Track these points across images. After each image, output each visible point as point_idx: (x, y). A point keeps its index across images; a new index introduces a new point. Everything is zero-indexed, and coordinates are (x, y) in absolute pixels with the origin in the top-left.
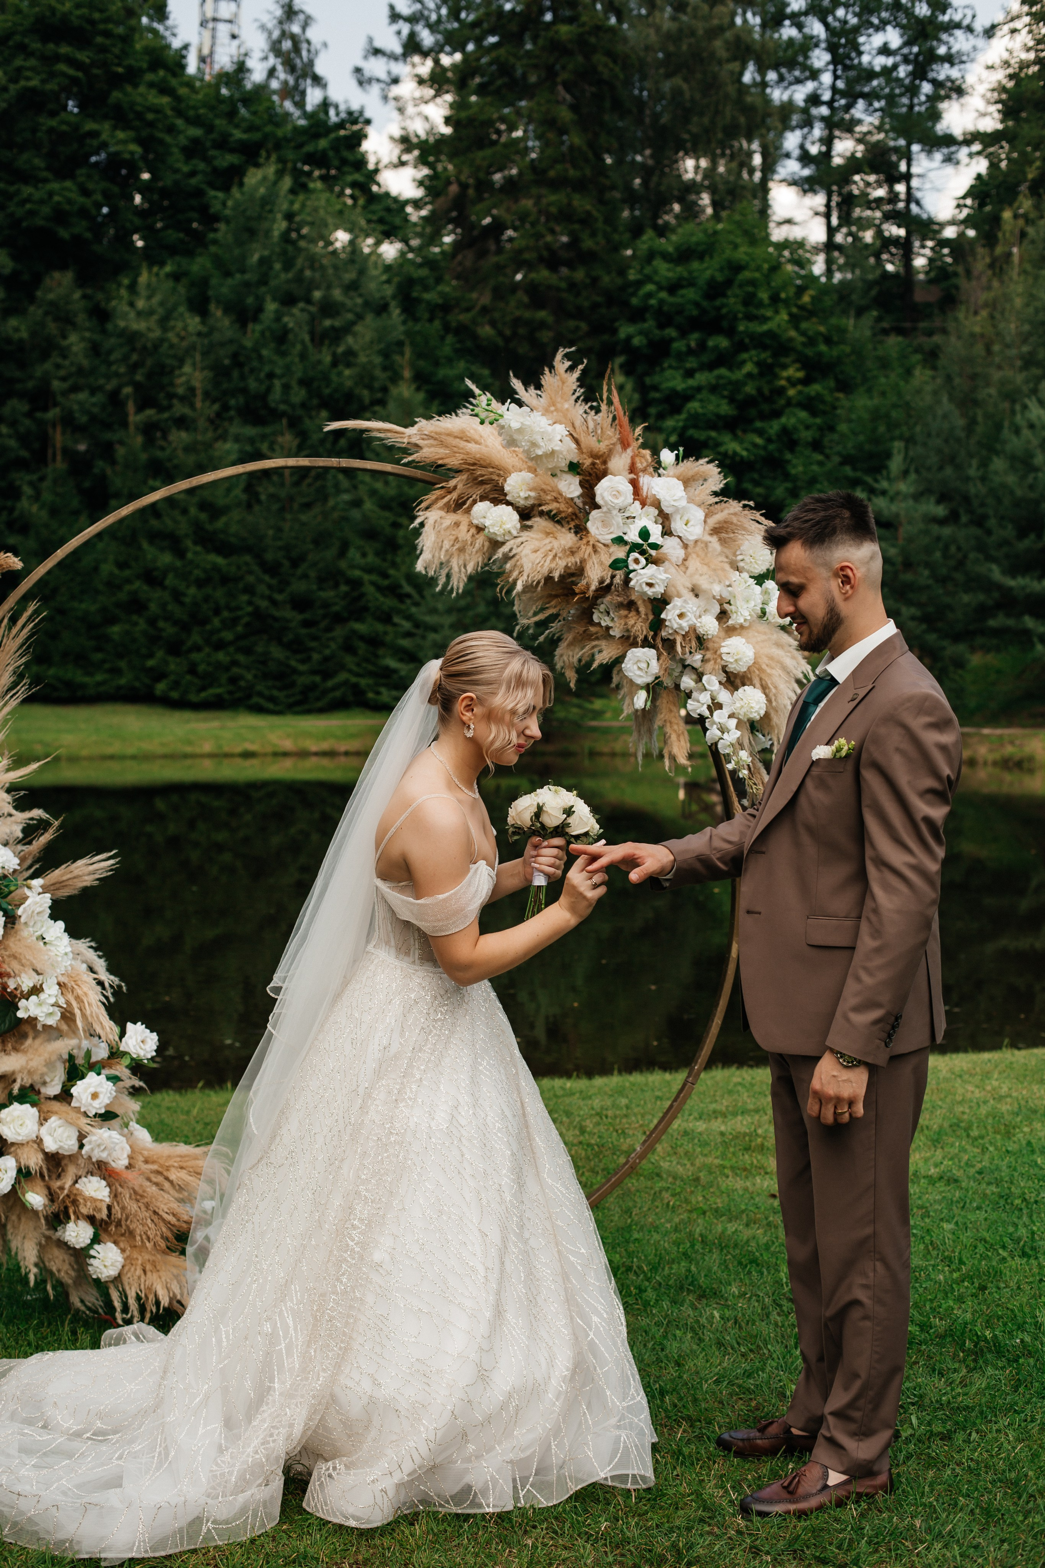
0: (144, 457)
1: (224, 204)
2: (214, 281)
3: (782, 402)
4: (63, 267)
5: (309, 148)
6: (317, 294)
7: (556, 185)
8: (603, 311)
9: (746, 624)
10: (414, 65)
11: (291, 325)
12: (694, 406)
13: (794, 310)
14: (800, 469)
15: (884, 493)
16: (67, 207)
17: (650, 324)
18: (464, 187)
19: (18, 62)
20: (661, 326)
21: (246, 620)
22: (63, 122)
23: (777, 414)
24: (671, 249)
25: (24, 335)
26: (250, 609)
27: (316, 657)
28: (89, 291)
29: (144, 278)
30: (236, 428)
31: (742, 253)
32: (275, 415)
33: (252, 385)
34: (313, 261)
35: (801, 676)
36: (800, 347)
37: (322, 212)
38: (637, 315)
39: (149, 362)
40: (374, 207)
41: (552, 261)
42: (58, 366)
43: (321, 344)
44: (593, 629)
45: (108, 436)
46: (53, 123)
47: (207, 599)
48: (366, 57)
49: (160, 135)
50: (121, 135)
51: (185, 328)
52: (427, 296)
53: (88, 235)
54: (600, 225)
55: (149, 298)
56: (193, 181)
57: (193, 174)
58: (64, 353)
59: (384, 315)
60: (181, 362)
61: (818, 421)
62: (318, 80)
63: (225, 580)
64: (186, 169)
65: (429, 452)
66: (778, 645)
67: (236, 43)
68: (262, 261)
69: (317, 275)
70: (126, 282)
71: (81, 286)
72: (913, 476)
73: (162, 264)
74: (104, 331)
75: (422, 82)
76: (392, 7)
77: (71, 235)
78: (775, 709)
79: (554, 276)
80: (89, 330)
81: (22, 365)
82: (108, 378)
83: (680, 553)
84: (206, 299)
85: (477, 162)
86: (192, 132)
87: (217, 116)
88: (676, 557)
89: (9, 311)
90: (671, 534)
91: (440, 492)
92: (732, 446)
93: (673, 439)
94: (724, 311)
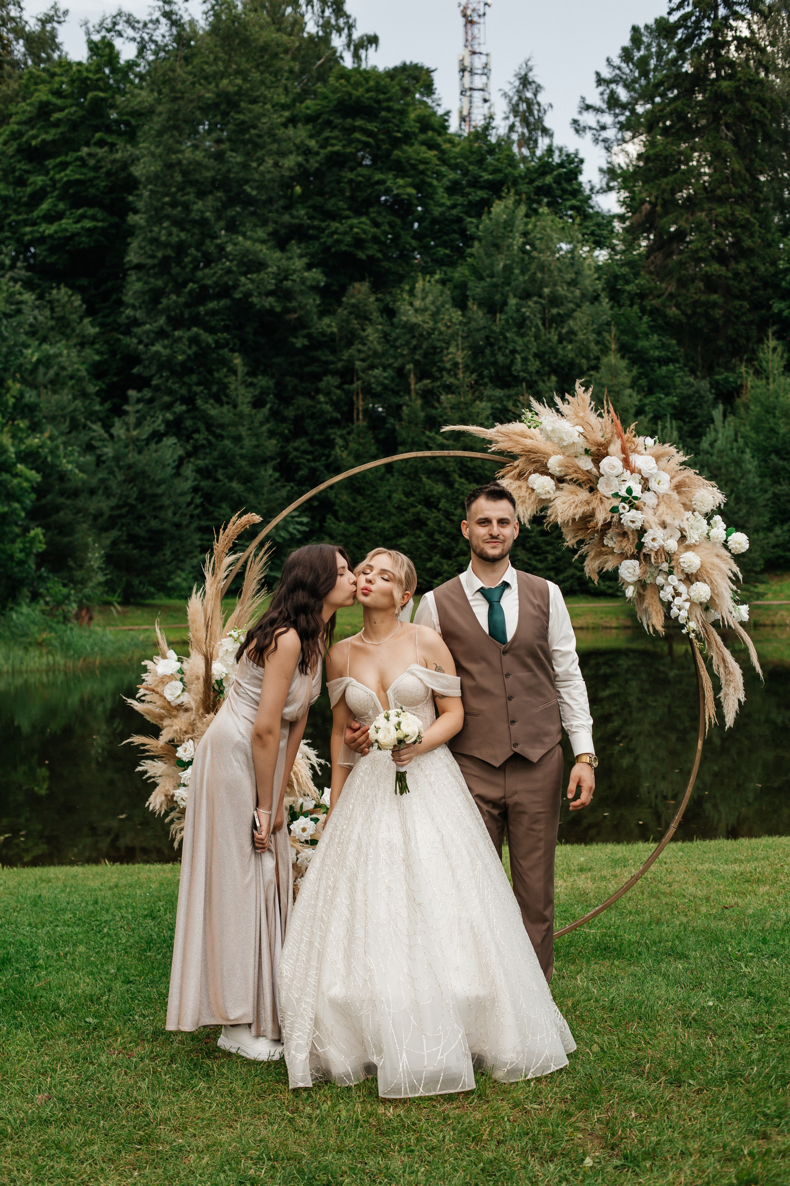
0: (422, 415)
1: (477, 227)
2: (471, 284)
4: (362, 279)
5: (538, 183)
6: (546, 291)
7: (721, 200)
8: (761, 292)
9: (697, 544)
10: (616, 115)
11: (528, 314)
16: (364, 236)
18: (654, 205)
19: (326, 134)
22: (360, 175)
25: (335, 330)
27: (550, 557)
28: (380, 296)
29: (419, 285)
30: (488, 392)
32: (518, 381)
33: (500, 358)
34: (542, 268)
37: (548, 230)
38: (785, 295)
39: (425, 346)
40: (587, 224)
41: (721, 257)
42: (359, 351)
43: (550, 326)
44: (603, 549)
45: (395, 400)
46: (350, 175)
48: (580, 113)
49: (429, 180)
50: (401, 182)
51: (450, 320)
52: (628, 288)
53: (379, 255)
54: (757, 227)
55: (423, 299)
56: (454, 212)
57: (454, 206)
58: (364, 341)
59: (596, 303)
60: (448, 344)
62: (546, 131)
64: (448, 203)
65: (503, 444)
66: (717, 556)
67: (487, 105)
68: (505, 267)
69: (546, 276)
70: (407, 288)
71: (374, 293)
73: (432, 273)
74: (392, 324)
75: (623, 127)
76: (598, 74)
77: (368, 256)
78: (717, 595)
79: (724, 268)
80: (380, 324)
81: (334, 351)
82: (395, 358)
83: (655, 501)
84: (465, 298)
85: (663, 186)
86: (453, 176)
87: (471, 163)
88: (651, 505)
89: (322, 314)
90: (649, 490)
91: (509, 468)
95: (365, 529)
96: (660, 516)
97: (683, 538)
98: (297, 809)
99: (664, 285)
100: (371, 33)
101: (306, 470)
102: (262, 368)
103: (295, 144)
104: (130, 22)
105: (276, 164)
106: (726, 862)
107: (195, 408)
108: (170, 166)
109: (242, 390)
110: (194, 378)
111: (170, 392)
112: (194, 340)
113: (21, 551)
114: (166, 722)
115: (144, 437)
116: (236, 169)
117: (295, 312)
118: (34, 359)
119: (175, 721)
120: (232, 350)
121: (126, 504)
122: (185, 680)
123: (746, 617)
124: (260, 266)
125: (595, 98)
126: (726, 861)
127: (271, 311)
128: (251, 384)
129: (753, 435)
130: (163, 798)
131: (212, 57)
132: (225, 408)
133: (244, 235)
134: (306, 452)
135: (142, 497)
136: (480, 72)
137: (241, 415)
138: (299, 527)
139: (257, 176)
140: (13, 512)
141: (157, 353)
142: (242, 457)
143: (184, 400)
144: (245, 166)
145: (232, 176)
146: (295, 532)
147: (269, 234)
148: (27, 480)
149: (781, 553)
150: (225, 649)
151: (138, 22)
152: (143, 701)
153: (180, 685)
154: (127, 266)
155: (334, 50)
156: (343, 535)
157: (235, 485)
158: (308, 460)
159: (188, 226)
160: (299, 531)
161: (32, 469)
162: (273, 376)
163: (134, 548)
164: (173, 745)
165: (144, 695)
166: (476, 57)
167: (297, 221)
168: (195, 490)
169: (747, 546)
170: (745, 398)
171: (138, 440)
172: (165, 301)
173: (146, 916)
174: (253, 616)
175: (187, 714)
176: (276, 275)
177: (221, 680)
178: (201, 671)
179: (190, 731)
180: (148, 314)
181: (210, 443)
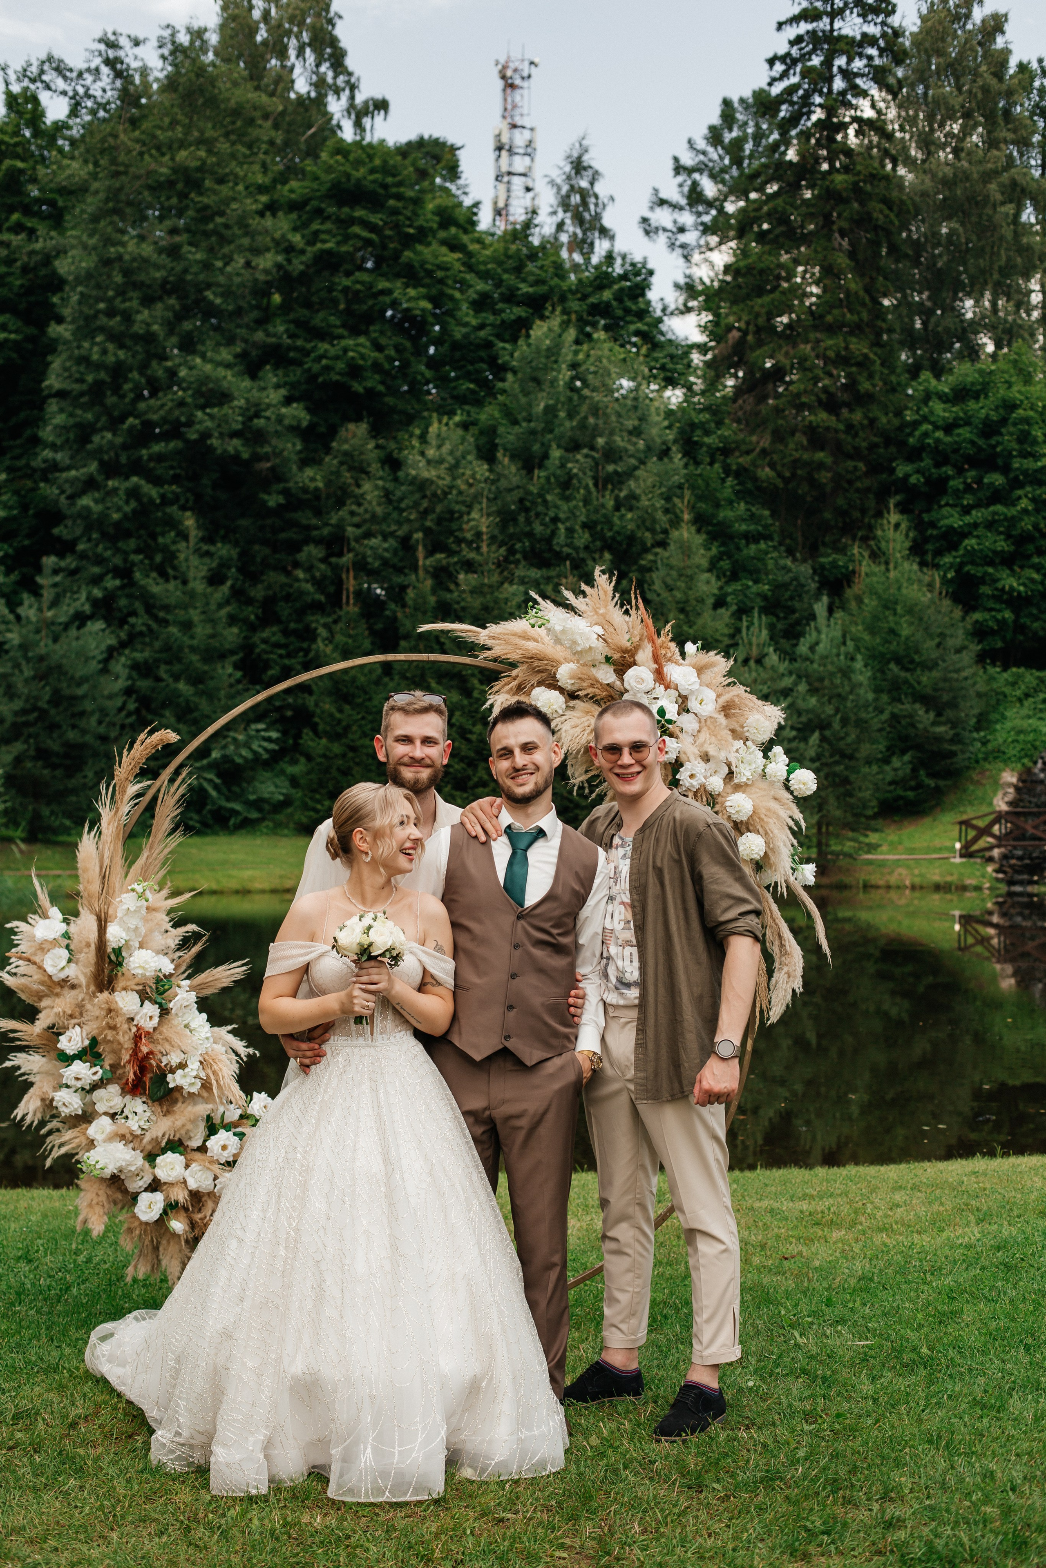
0: (432, 600)
1: (512, 355)
2: (501, 430)
4: (358, 419)
5: (592, 300)
6: (601, 441)
7: (831, 330)
8: (882, 450)
9: (749, 783)
10: (699, 215)
11: (575, 471)
12: (970, 543)
16: (361, 362)
17: (927, 462)
18: (745, 333)
19: (315, 226)
20: (937, 465)
22: (358, 282)
24: (946, 390)
25: (320, 485)
28: (381, 441)
29: (434, 429)
30: (522, 571)
31: (1016, 392)
32: (560, 558)
33: (538, 528)
34: (595, 410)
35: (792, 823)
37: (605, 361)
38: (913, 455)
39: (439, 509)
40: (656, 355)
41: (831, 404)
42: (352, 513)
43: (605, 488)
45: (399, 579)
46: (346, 282)
48: (652, 208)
49: (449, 291)
50: (412, 292)
51: (473, 476)
52: (707, 440)
53: (381, 388)
54: (877, 366)
55: (439, 447)
56: (482, 334)
57: (482, 327)
58: (359, 500)
59: (666, 460)
60: (470, 507)
62: (604, 232)
64: (474, 322)
66: (775, 799)
67: (530, 195)
68: (547, 407)
69: (601, 422)
70: (417, 432)
71: (374, 437)
73: (451, 413)
74: (396, 480)
75: (707, 229)
76: (676, 159)
77: (365, 388)
78: (773, 850)
79: (834, 418)
80: (381, 478)
81: (318, 513)
82: (400, 524)
83: (695, 726)
84: (494, 447)
85: (757, 309)
86: (481, 286)
87: (506, 271)
88: (689, 731)
89: (304, 463)
90: (688, 711)
91: (506, 680)
92: (1010, 581)
93: (949, 576)
94: (998, 449)
95: (353, 749)
96: (702, 745)
97: (731, 774)
98: (217, 1120)
99: (754, 438)
100: (379, 96)
101: (278, 668)
102: (222, 532)
103: (273, 239)
104: (60, 69)
105: (248, 264)
106: (792, 1198)
107: (132, 583)
108: (107, 262)
109: (195, 561)
110: (132, 543)
111: (99, 561)
112: (133, 493)
114: (44, 1004)
115: (63, 619)
116: (194, 269)
117: (268, 460)
119: (58, 1000)
120: (184, 508)
121: (35, 708)
122: (72, 947)
123: (811, 880)
124: (223, 397)
125: (672, 189)
126: (792, 1196)
127: (236, 458)
128: (208, 554)
129: (867, 637)
130: (39, 1103)
131: (167, 120)
132: (171, 585)
133: (203, 356)
134: (277, 645)
135: (57, 699)
136: (521, 151)
137: (192, 595)
138: (265, 744)
139: (221, 279)
141: (86, 508)
142: (193, 649)
143: (118, 572)
144: (207, 266)
145: (189, 277)
146: (260, 750)
147: (236, 356)
149: (900, 792)
150: (125, 907)
151: (71, 70)
152: (16, 974)
153: (65, 953)
154: (46, 393)
155: (329, 117)
156: (324, 756)
157: (182, 686)
158: (281, 656)
159: (129, 342)
160: (265, 749)
162: (236, 544)
163: (45, 767)
164: (54, 1032)
165: (18, 966)
166: (517, 132)
167: (273, 340)
168: (128, 692)
169: (814, 787)
170: (857, 588)
171: (53, 623)
172: (96, 440)
173: (20, 1258)
174: (164, 864)
175: (73, 993)
176: (244, 411)
177: (120, 948)
178: (93, 936)
179: (78, 1014)
180: (72, 457)
181: (150, 630)
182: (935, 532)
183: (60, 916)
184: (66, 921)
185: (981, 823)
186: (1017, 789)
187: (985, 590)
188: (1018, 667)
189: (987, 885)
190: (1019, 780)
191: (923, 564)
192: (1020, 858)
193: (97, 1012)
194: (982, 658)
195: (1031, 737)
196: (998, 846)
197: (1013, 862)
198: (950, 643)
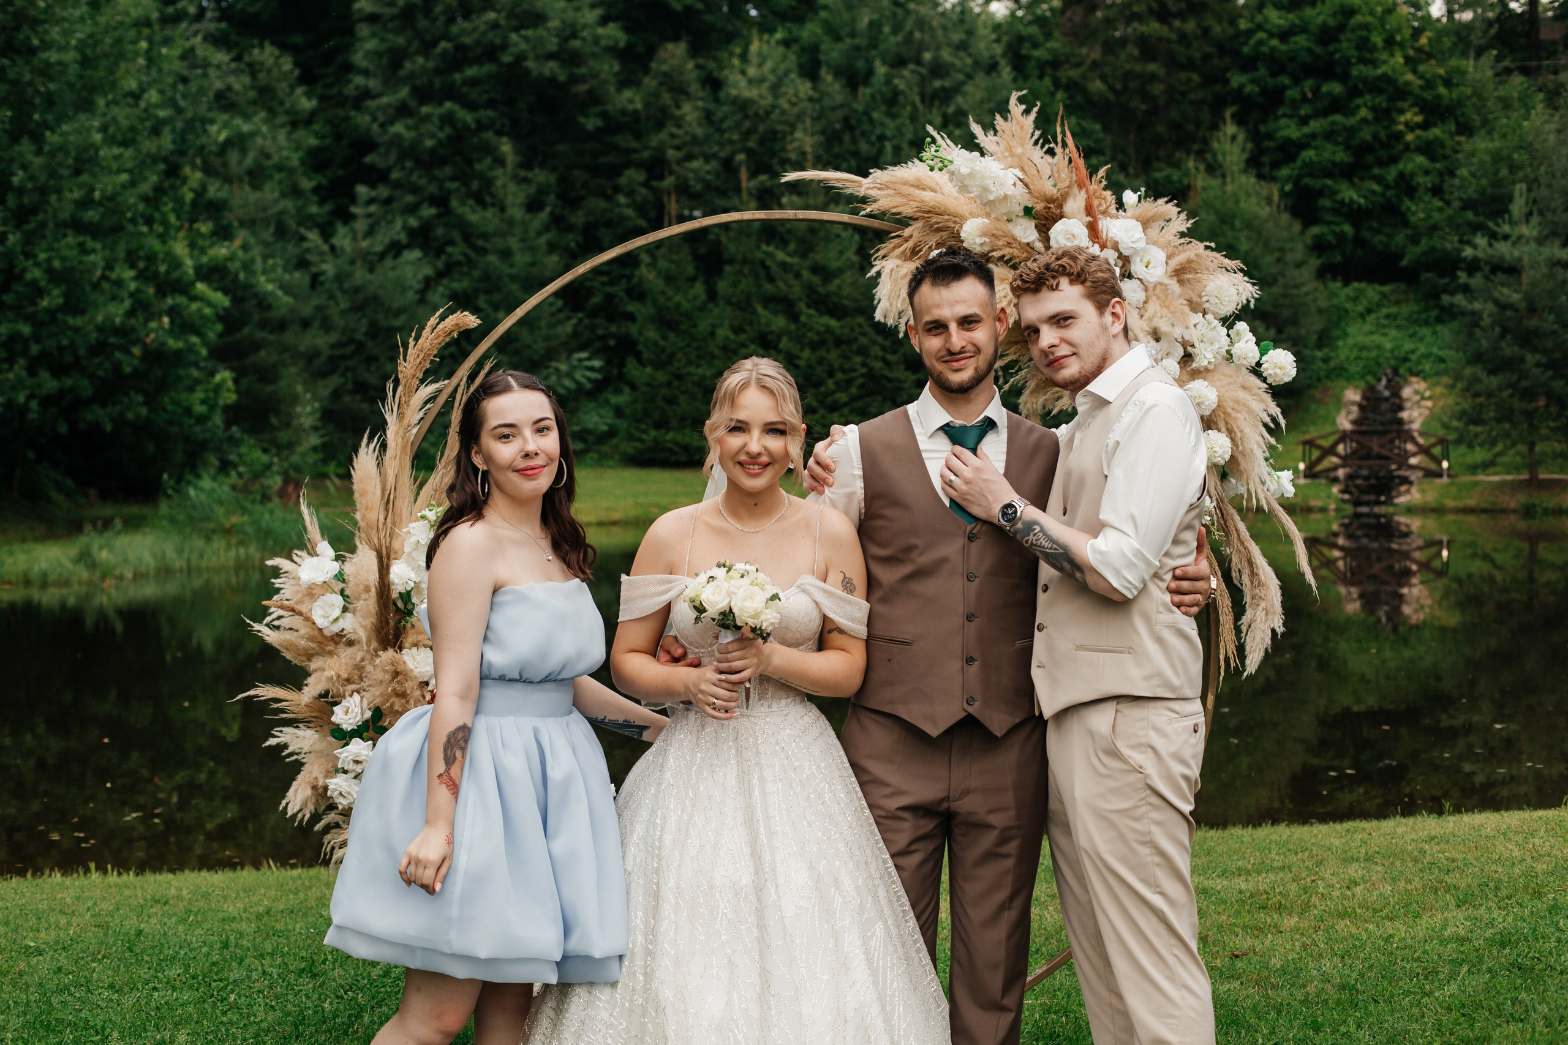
2: (824, 47)
3: (1401, 147)
4: (676, 39)
6: (927, 56)
8: (1216, 61)
9: (1211, 367)
11: (902, 87)
12: (1309, 154)
13: (1411, 52)
14: (1421, 215)
15: (1506, 237)
17: (1262, 71)
20: (1273, 74)
21: (861, 380)
23: (1394, 160)
25: (639, 106)
26: (864, 370)
28: (701, 61)
29: (755, 47)
33: (864, 147)
34: (922, 24)
35: (1268, 420)
36: (1417, 91)
38: (1248, 64)
39: (762, 128)
41: (1162, 13)
42: (673, 136)
43: (932, 104)
45: (721, 202)
47: (820, 362)
51: (796, 95)
52: (1036, 53)
55: (760, 65)
58: (679, 122)
59: (994, 74)
60: (793, 127)
61: (1438, 166)
63: (839, 342)
65: (885, 202)
66: (1244, 388)
68: (871, 23)
69: (926, 36)
70: (738, 50)
71: (693, 57)
72: (1535, 219)
73: (772, 31)
74: (717, 100)
77: (685, 7)
78: (1243, 453)
79: (1165, 28)
80: (702, 99)
81: (638, 136)
82: (722, 145)
83: (1141, 296)
84: (816, 65)
88: (1134, 303)
89: (624, 83)
90: (1130, 276)
91: (896, 241)
92: (1349, 193)
93: (1288, 187)
94: (1337, 56)
95: (679, 377)
96: (1150, 320)
97: (1187, 358)
99: (1084, 51)
101: (599, 296)
102: (540, 158)
106: (1223, 874)
107: (449, 212)
109: (512, 187)
110: (448, 171)
111: (415, 190)
112: (448, 119)
113: (203, 402)
114: (313, 665)
115: (379, 248)
117: (585, 82)
118: (222, 137)
119: (330, 661)
120: (500, 133)
121: (351, 341)
122: (347, 592)
123: (1290, 491)
124: (538, 19)
126: (1224, 872)
127: (552, 81)
128: (525, 180)
130: (309, 792)
132: (489, 213)
134: (598, 273)
135: (374, 331)
137: (511, 223)
138: (589, 374)
140: (191, 349)
141: (398, 136)
142: (513, 278)
143: (434, 201)
146: (583, 380)
148: (210, 304)
150: (413, 539)
152: (278, 628)
153: (339, 601)
154: (356, 17)
156: (649, 385)
158: (604, 284)
160: (589, 380)
161: (216, 289)
162: (554, 169)
163: (363, 401)
164: (328, 700)
165: (280, 618)
169: (1294, 372)
171: (368, 253)
172: (408, 65)
173: (303, 971)
175: (350, 651)
176: (559, 32)
177: (409, 593)
178: (373, 577)
179: (356, 678)
180: (385, 82)
181: (468, 258)
182: (1272, 144)
183: (331, 553)
184: (338, 558)
185: (1326, 443)
186: (1361, 407)
187: (1325, 202)
188: (1360, 280)
189: (1333, 506)
190: (1364, 397)
191: (1260, 177)
192: (1366, 478)
193: (379, 675)
194: (1322, 274)
195: (1374, 353)
196: (1343, 466)
197: (1359, 482)
198: (1290, 257)
